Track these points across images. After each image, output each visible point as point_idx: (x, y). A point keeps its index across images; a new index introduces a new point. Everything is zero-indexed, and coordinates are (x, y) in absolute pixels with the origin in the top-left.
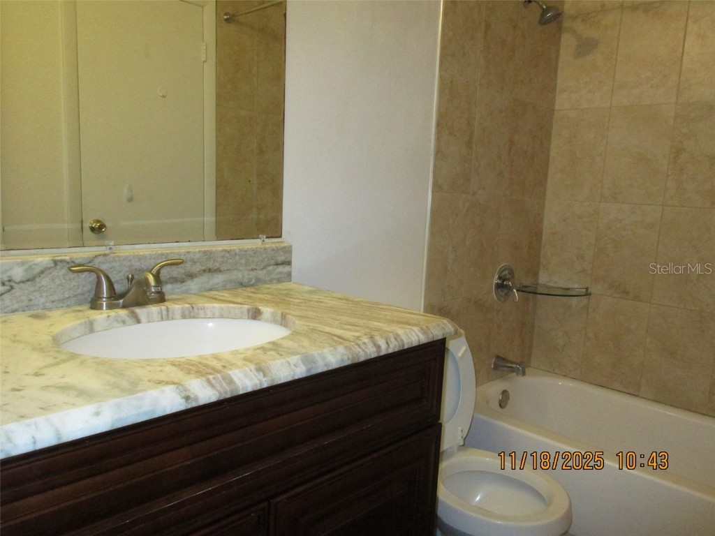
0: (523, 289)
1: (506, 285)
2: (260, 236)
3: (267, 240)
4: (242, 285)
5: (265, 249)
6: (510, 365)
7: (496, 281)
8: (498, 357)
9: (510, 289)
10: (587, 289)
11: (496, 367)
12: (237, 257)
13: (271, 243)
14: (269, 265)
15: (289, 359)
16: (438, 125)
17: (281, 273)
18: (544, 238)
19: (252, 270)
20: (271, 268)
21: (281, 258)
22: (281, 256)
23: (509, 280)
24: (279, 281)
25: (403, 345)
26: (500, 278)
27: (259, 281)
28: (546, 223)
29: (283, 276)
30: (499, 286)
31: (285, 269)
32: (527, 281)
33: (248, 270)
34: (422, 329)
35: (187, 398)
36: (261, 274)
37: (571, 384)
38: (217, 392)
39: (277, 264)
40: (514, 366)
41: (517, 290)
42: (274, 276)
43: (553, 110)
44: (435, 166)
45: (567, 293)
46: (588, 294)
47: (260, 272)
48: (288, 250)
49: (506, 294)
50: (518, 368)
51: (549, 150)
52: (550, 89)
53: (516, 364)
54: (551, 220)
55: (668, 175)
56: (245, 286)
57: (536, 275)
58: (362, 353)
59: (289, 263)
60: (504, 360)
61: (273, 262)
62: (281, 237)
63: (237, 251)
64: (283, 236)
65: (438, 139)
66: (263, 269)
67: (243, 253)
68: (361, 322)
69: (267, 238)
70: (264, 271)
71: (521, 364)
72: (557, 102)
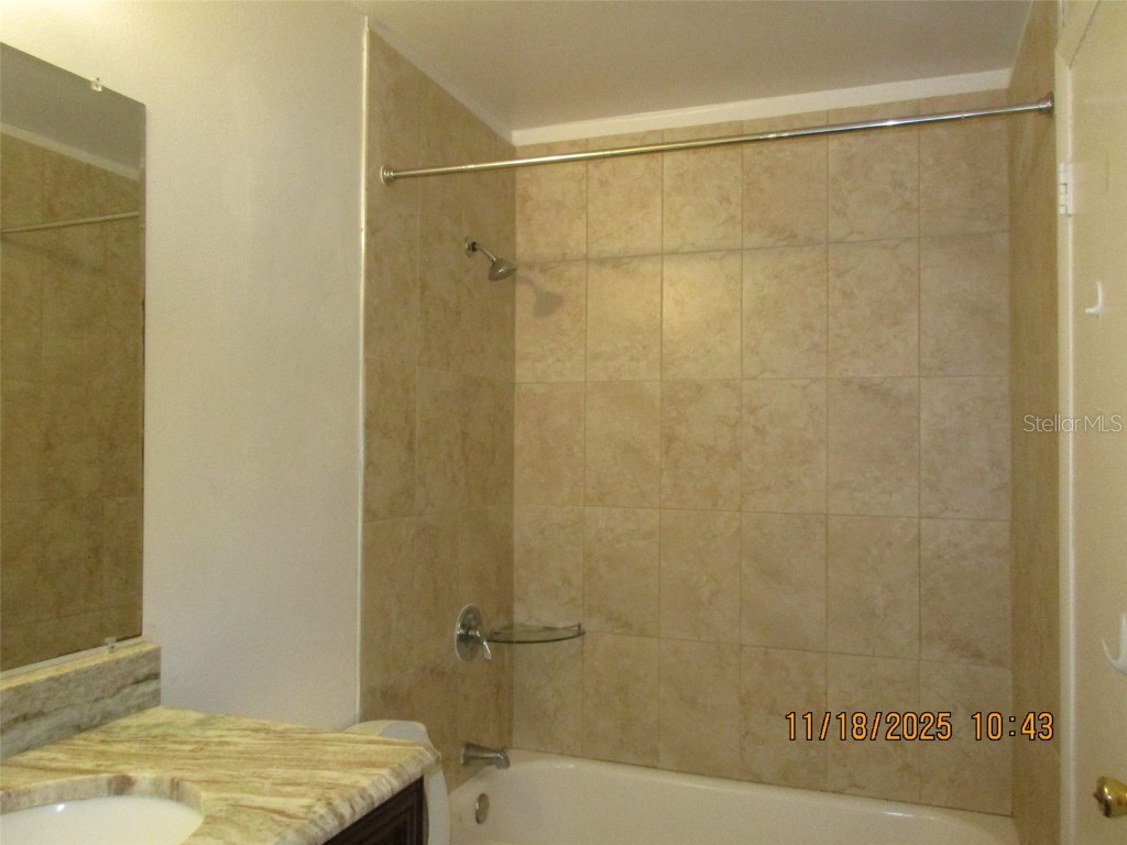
0: (496, 638)
1: (472, 637)
2: (107, 640)
3: (117, 645)
4: (79, 729)
5: (118, 662)
6: (486, 755)
7: (459, 631)
8: (469, 746)
9: (478, 641)
10: (579, 626)
11: (467, 761)
12: (71, 686)
13: (127, 650)
14: (124, 687)
16: (367, 425)
17: (143, 695)
18: (516, 556)
19: (96, 700)
20: (127, 690)
21: (145, 671)
22: (143, 667)
23: (475, 628)
24: (141, 708)
26: (463, 626)
27: (108, 716)
28: (517, 537)
29: (146, 698)
30: (463, 639)
31: (149, 687)
32: (497, 623)
33: (89, 702)
36: (110, 704)
37: (571, 765)
39: (137, 682)
40: (492, 755)
41: (488, 641)
42: (132, 702)
43: (514, 384)
44: (366, 484)
45: (551, 636)
46: (580, 633)
47: (109, 701)
48: (154, 656)
49: (472, 649)
50: (498, 758)
51: (512, 435)
52: (508, 356)
53: (495, 751)
54: (524, 531)
55: (661, 470)
56: (85, 730)
57: (509, 612)
59: (155, 676)
60: (479, 748)
61: (131, 680)
62: (140, 635)
63: (72, 674)
64: (144, 633)
65: (368, 446)
66: (114, 694)
67: (81, 677)
69: (118, 640)
70: (117, 697)
71: (502, 751)
72: (517, 372)
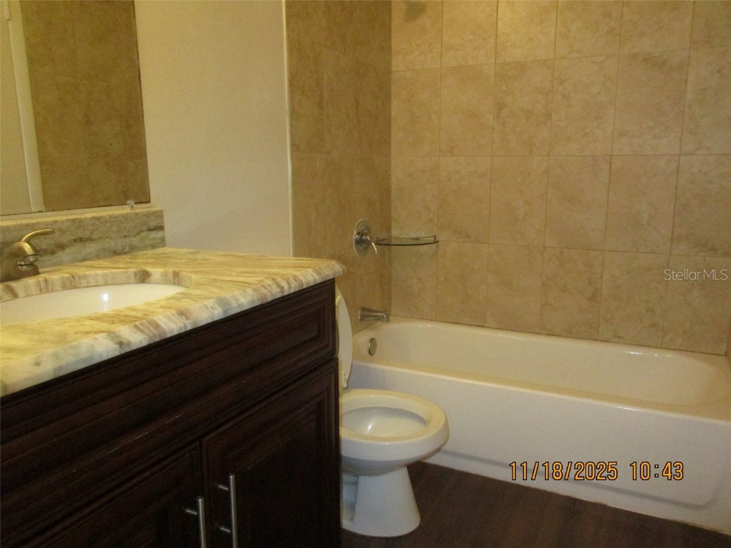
0: (380, 242)
1: (364, 240)
2: (128, 202)
3: (135, 206)
4: (116, 253)
5: (136, 214)
6: (375, 314)
7: (355, 236)
8: (363, 309)
9: (369, 243)
10: (435, 237)
11: (362, 320)
12: (108, 224)
13: (141, 209)
14: (143, 231)
15: (206, 303)
16: (291, 85)
17: (155, 238)
18: (393, 193)
19: (125, 237)
20: (144, 234)
21: (153, 224)
22: (153, 221)
23: (366, 234)
24: (154, 247)
25: (302, 285)
26: (358, 233)
27: (133, 249)
28: (393, 179)
29: (156, 241)
30: (359, 242)
31: (159, 234)
32: (382, 235)
33: (120, 237)
34: (315, 270)
35: (121, 344)
36: (135, 241)
37: (429, 325)
38: (146, 337)
39: (150, 230)
40: (379, 314)
41: (376, 244)
42: (147, 242)
43: (390, 72)
44: (291, 125)
45: (417, 243)
46: (436, 242)
47: (133, 239)
48: (159, 215)
49: (365, 248)
50: (383, 316)
51: (390, 110)
52: (386, 50)
53: (382, 312)
54: (398, 174)
55: (494, 129)
56: (119, 254)
57: (389, 229)
58: (269, 293)
59: (161, 228)
60: (370, 310)
61: (145, 228)
62: (149, 202)
63: (107, 218)
64: (152, 201)
65: (292, 99)
66: (136, 235)
67: (113, 220)
68: (258, 270)
69: (136, 203)
70: (138, 237)
71: (384, 312)
72: (394, 63)
